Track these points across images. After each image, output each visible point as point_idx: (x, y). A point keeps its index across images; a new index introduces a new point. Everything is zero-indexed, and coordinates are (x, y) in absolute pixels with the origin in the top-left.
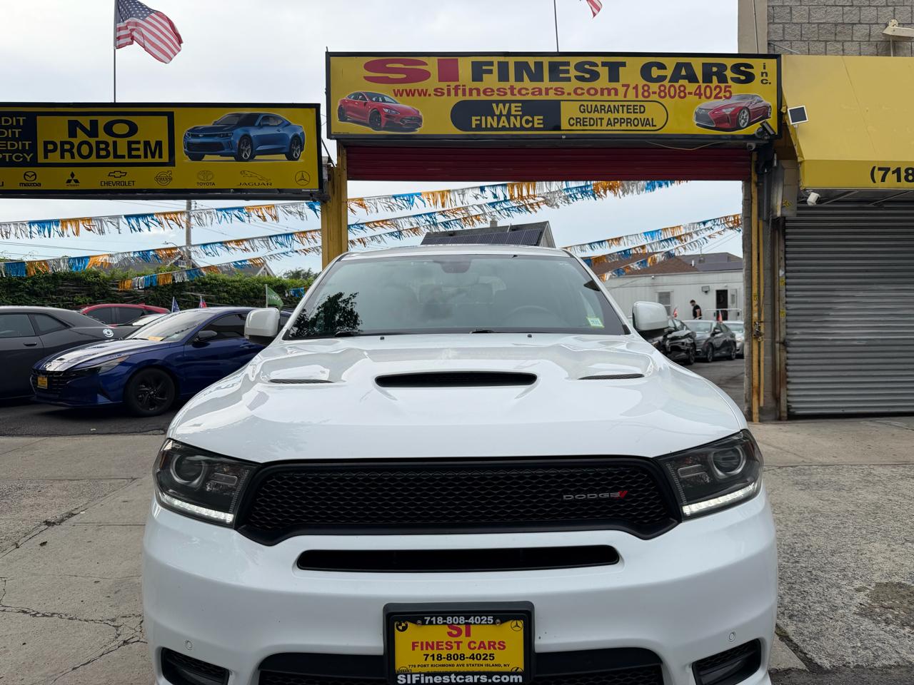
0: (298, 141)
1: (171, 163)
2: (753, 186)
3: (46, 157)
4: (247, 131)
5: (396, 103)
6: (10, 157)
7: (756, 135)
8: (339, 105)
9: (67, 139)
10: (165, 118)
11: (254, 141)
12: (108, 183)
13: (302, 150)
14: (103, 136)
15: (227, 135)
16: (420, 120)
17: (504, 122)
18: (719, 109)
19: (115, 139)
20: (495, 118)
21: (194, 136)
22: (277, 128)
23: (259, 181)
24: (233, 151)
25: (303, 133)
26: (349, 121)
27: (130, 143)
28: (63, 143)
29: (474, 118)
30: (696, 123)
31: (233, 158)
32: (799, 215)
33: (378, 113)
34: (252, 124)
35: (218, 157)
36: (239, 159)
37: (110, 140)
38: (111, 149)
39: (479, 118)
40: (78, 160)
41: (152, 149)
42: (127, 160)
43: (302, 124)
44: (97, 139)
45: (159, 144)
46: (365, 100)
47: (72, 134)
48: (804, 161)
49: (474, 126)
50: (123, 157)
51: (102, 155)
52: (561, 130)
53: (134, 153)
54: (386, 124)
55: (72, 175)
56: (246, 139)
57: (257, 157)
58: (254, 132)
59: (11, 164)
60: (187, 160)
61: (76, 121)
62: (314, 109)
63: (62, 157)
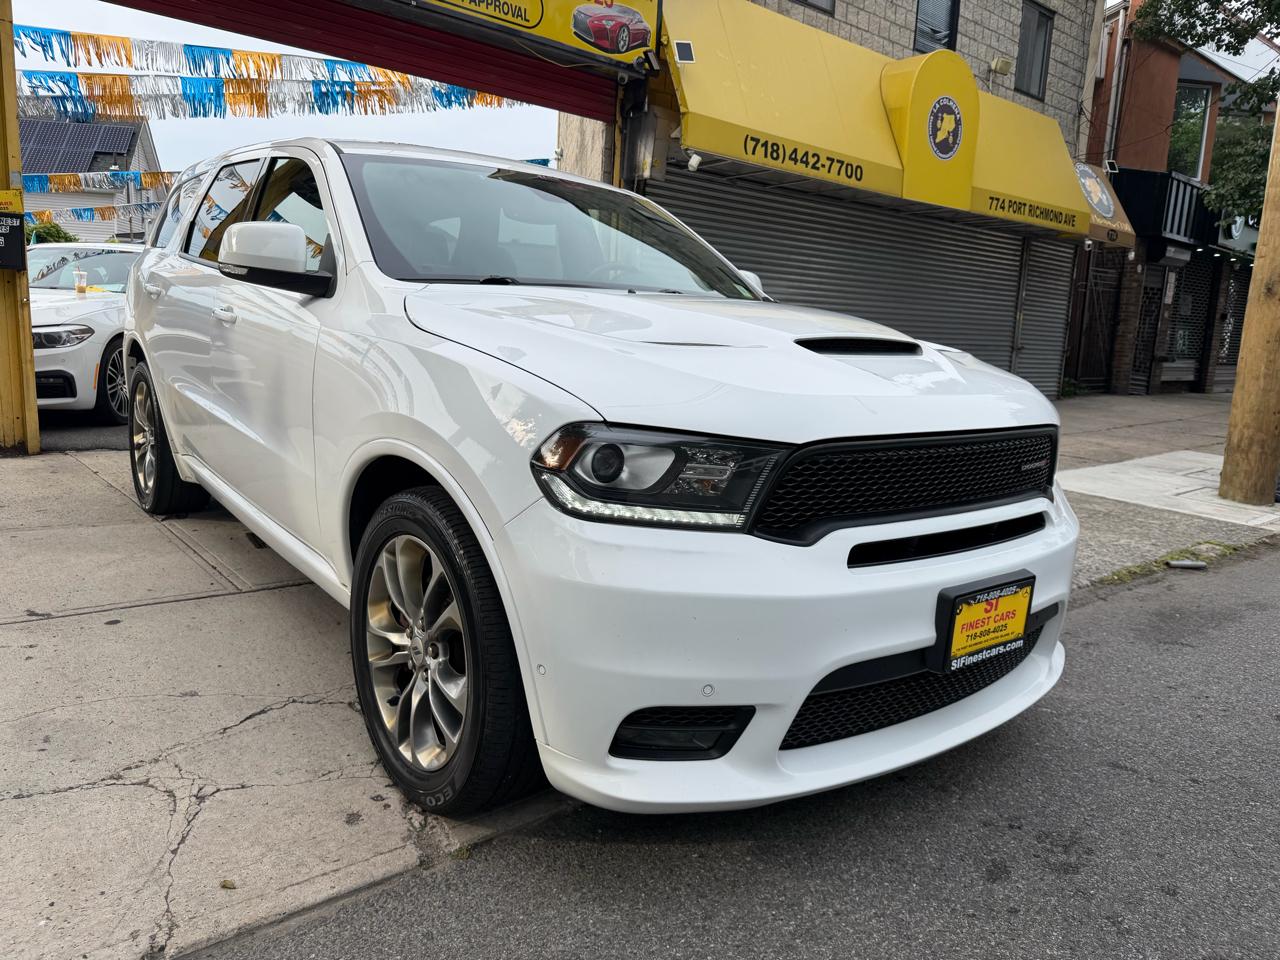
2: (617, 131)
7: (635, 65)
18: (601, 18)
30: (574, 30)
32: (667, 181)
48: (688, 112)
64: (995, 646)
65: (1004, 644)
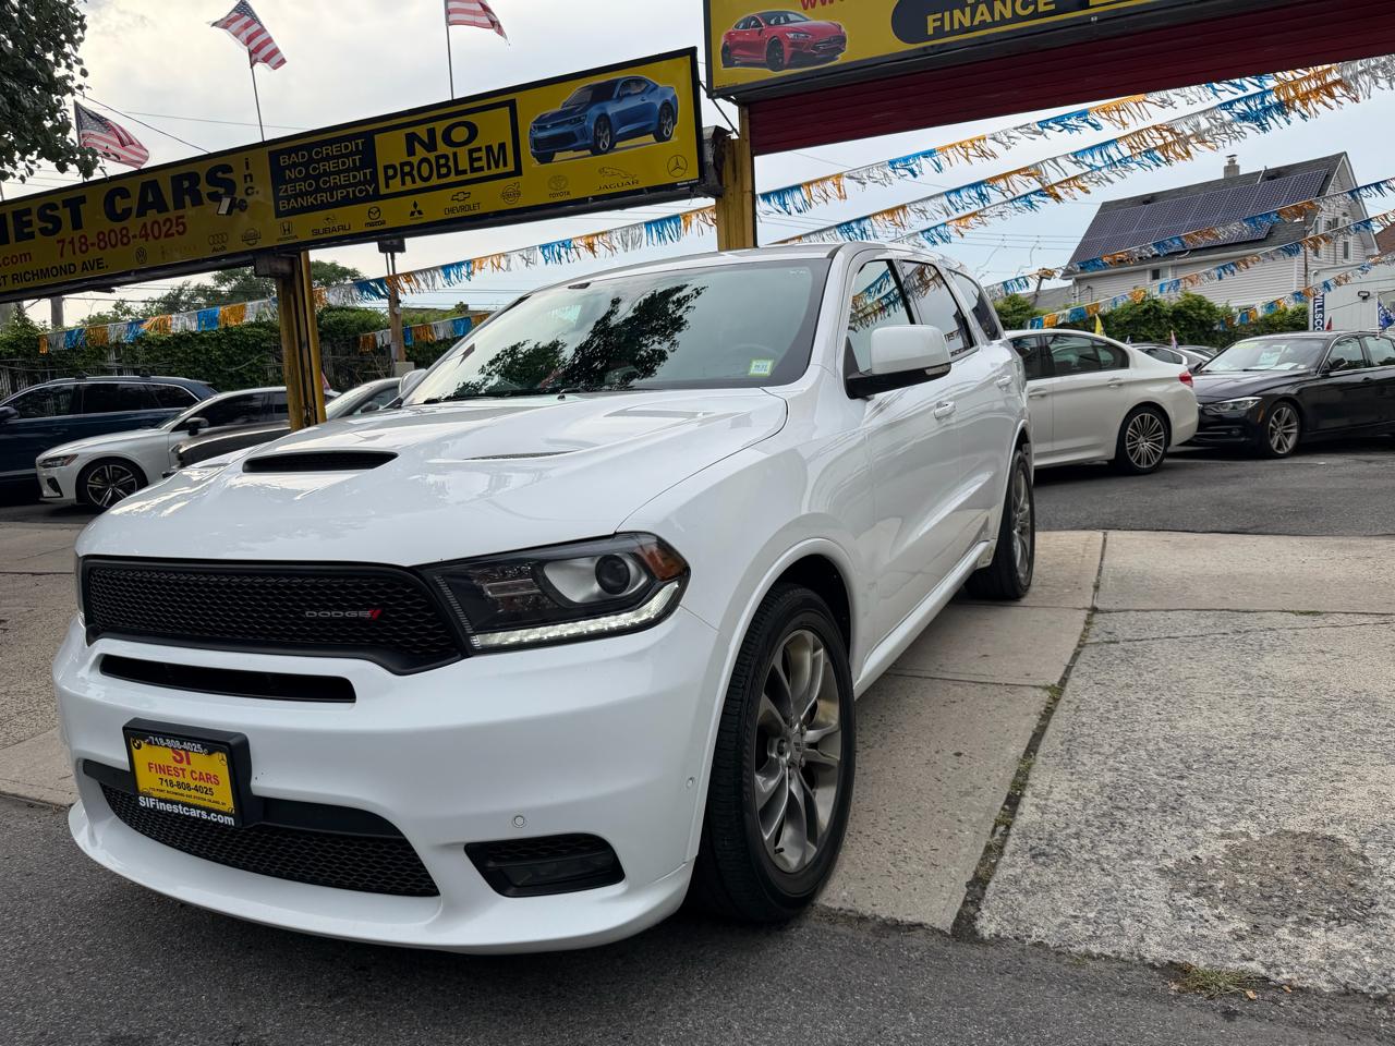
0: (669, 110)
1: (518, 171)
3: (387, 186)
4: (603, 108)
5: (807, 20)
6: (354, 191)
8: (723, 41)
9: (406, 159)
10: (506, 110)
11: (614, 122)
12: (452, 210)
13: (675, 123)
14: (442, 148)
15: (579, 120)
16: (843, 40)
17: (982, 14)
19: (455, 149)
20: (968, 10)
21: (543, 128)
22: (640, 97)
23: (622, 180)
24: (589, 142)
25: (675, 98)
26: (737, 65)
27: (471, 152)
28: (403, 165)
29: (930, 18)
31: (588, 152)
33: (779, 42)
34: (608, 97)
35: (571, 154)
36: (596, 151)
37: (449, 151)
38: (451, 164)
39: (939, 15)
40: (420, 184)
41: (496, 154)
42: (469, 176)
43: (673, 83)
44: (436, 153)
45: (502, 146)
46: (761, 25)
47: (411, 152)
49: (930, 32)
50: (464, 172)
51: (444, 175)
52: (1089, 7)
53: (476, 165)
54: (792, 57)
55: (415, 205)
56: (604, 118)
57: (618, 145)
58: (613, 109)
59: (356, 201)
60: (535, 164)
61: (414, 134)
62: (688, 57)
63: (403, 183)
64: (196, 807)
65: (209, 811)
